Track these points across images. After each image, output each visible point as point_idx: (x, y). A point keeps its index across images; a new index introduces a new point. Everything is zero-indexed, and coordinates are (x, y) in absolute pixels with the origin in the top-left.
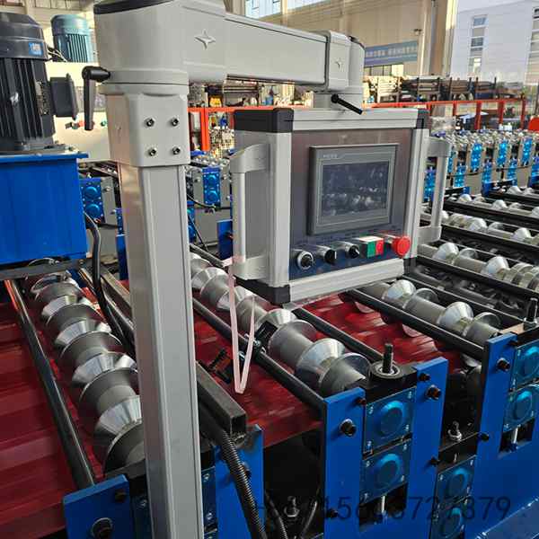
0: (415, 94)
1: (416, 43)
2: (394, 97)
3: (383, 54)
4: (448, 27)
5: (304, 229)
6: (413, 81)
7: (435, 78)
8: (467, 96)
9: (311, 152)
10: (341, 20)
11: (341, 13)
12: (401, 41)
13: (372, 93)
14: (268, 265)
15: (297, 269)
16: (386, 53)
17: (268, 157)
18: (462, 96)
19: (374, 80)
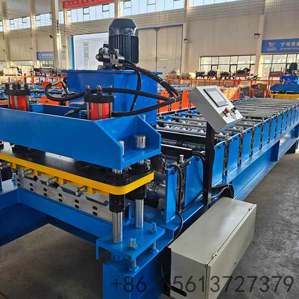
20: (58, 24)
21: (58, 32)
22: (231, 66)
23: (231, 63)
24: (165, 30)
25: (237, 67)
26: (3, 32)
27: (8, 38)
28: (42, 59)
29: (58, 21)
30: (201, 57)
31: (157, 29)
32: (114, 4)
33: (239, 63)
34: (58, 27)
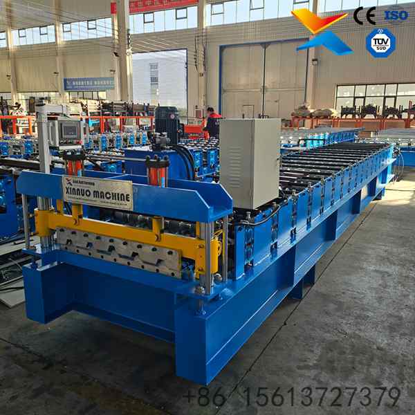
0: (112, 111)
1: (113, 79)
2: (99, 113)
3: (91, 84)
4: (128, 73)
5: (61, 137)
6: (110, 104)
7: (123, 102)
8: (143, 114)
9: (61, 124)
10: (58, 59)
11: (57, 53)
12: (102, 76)
13: (84, 110)
14: (55, 143)
15: (60, 144)
16: (93, 83)
17: (54, 125)
18: (141, 115)
19: (84, 102)
20: (129, 34)
21: (129, 48)
22: (387, 99)
23: (386, 95)
24: (278, 46)
25: (395, 100)
26: (7, 49)
27: (15, 58)
28: (73, 89)
29: (129, 30)
30: (338, 86)
31: (265, 45)
32: (196, 7)
33: (399, 94)
34: (128, 39)
